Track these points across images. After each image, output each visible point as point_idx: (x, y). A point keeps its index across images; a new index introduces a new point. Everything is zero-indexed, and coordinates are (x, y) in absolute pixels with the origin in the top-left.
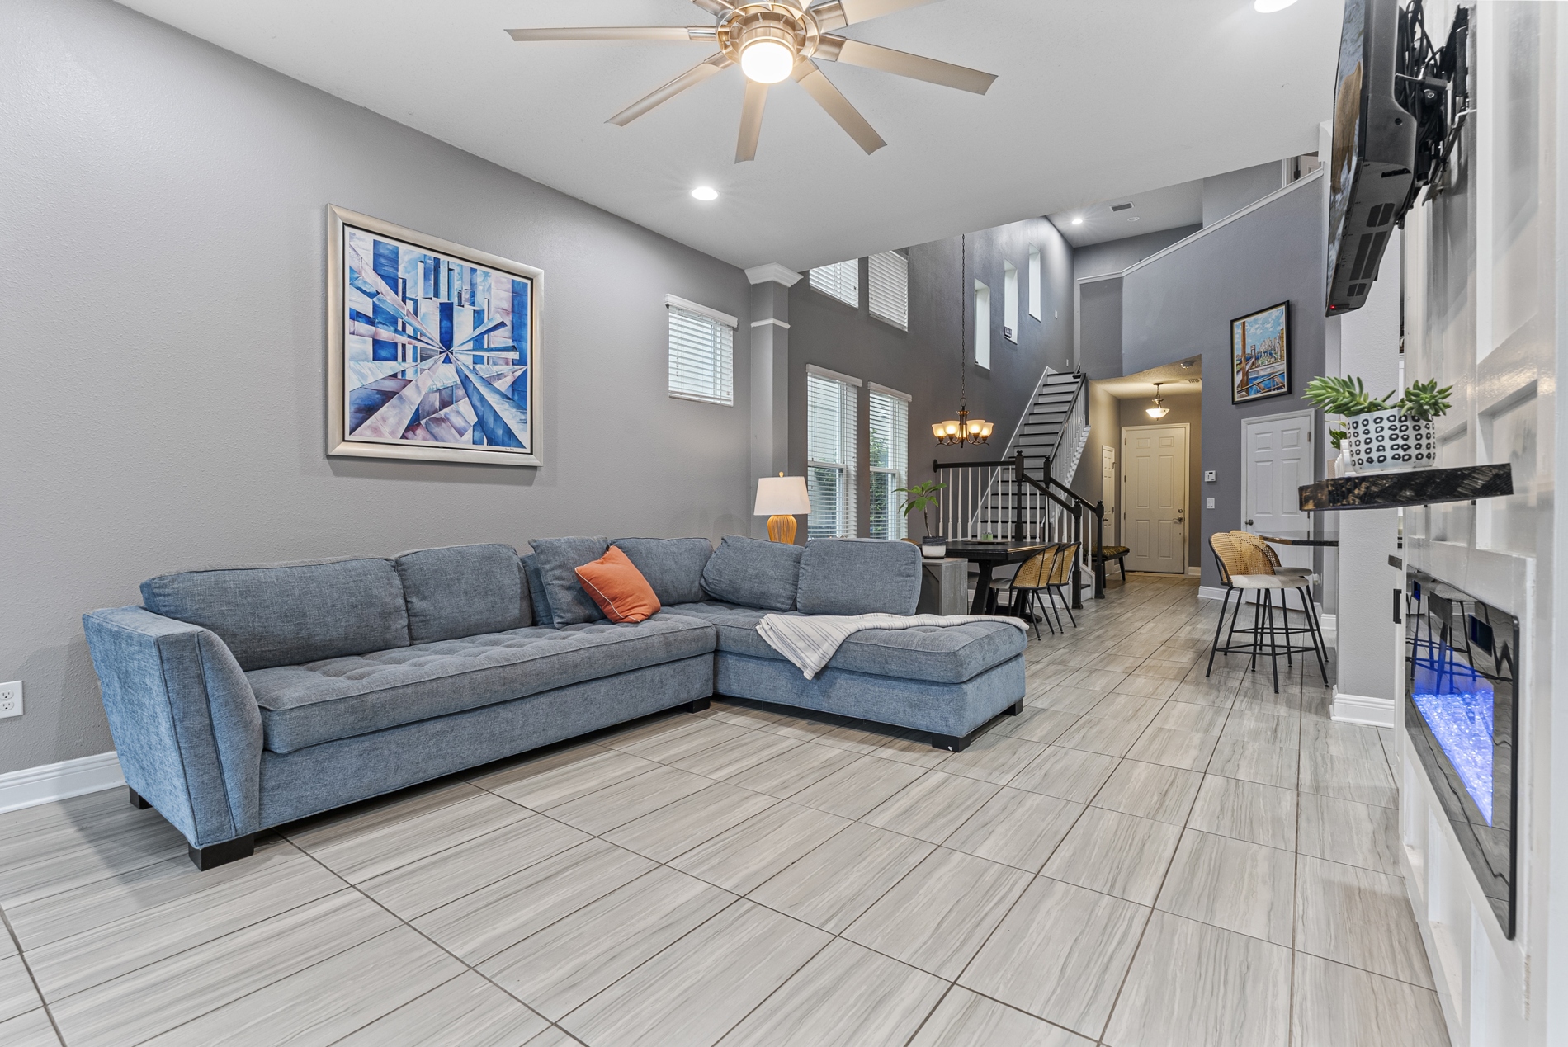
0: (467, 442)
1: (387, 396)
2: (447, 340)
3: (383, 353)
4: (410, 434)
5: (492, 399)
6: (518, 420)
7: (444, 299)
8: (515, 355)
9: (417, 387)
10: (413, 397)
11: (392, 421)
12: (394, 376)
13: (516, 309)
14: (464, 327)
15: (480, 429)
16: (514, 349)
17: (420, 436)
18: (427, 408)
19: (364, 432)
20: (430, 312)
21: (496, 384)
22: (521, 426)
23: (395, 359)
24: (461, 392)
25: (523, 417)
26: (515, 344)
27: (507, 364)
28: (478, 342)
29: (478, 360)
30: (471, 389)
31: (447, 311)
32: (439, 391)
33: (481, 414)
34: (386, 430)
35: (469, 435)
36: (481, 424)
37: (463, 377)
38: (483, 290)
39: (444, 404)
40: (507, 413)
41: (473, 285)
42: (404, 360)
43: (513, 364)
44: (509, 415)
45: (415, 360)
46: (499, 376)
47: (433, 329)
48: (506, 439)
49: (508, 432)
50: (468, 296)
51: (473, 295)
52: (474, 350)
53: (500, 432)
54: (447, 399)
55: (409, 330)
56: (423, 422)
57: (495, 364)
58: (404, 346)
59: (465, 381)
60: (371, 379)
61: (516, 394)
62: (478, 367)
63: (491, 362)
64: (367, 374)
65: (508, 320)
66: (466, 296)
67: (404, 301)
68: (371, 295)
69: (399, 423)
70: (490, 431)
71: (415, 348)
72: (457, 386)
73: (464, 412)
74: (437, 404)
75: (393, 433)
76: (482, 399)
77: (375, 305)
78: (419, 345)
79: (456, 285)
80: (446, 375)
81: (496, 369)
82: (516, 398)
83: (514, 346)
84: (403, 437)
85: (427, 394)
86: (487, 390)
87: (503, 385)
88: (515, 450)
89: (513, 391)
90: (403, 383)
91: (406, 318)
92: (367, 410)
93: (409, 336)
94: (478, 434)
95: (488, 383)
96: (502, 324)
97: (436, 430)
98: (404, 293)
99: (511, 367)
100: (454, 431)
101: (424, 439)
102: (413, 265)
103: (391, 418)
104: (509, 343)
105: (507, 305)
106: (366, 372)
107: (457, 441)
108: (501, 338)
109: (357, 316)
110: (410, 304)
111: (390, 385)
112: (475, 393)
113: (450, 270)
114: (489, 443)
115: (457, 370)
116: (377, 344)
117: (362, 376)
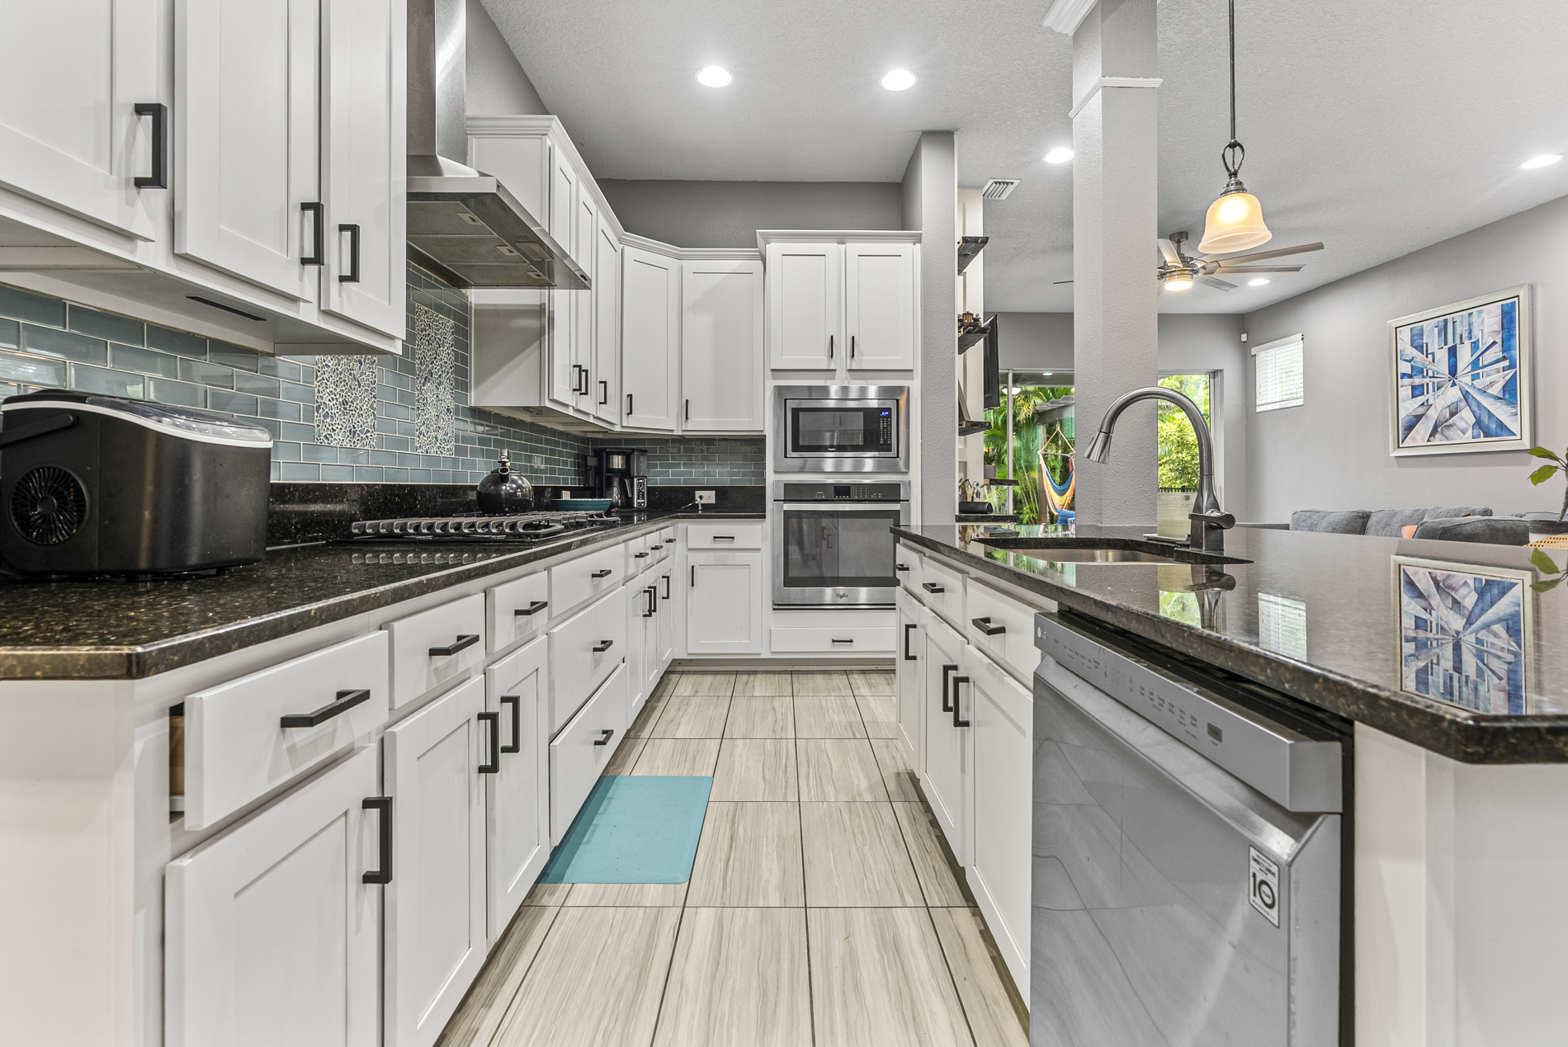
0: (1468, 438)
1: (1418, 418)
2: (1453, 371)
3: (1417, 392)
4: (1432, 438)
5: (1486, 402)
6: (1509, 414)
7: (1450, 344)
8: (1506, 363)
9: (1435, 407)
10: (1433, 414)
11: (1422, 432)
12: (1423, 404)
13: (1505, 326)
14: (1465, 357)
15: (1477, 427)
16: (1504, 358)
17: (1438, 439)
18: (1442, 420)
19: (1408, 442)
20: (1442, 356)
21: (1490, 391)
22: (1513, 418)
23: (1423, 394)
24: (1464, 403)
25: (1514, 410)
26: (1505, 354)
27: (1498, 372)
28: (1475, 364)
29: (1475, 377)
30: (1470, 400)
31: (1453, 352)
32: (1449, 406)
33: (1478, 415)
34: (1419, 438)
35: (1469, 433)
36: (1478, 423)
37: (1464, 392)
38: (1478, 325)
39: (1452, 415)
40: (1500, 410)
41: (1470, 325)
42: (1428, 393)
43: (1504, 370)
44: (1501, 412)
45: (1434, 391)
46: (1492, 384)
47: (1443, 367)
48: (1499, 431)
49: (1501, 425)
50: (1467, 334)
51: (1470, 332)
52: (1472, 371)
53: (1493, 426)
54: (1454, 410)
55: (1430, 374)
56: (1439, 429)
57: (1488, 376)
58: (1427, 384)
59: (1466, 395)
60: (1411, 410)
61: (1507, 393)
62: (1475, 382)
63: (1485, 375)
64: (1409, 407)
65: (1499, 341)
66: (1465, 335)
67: (1427, 357)
68: (1409, 361)
69: (1426, 433)
70: (1487, 427)
71: (1434, 383)
72: (1460, 401)
73: (1466, 417)
74: (1448, 416)
75: (1423, 439)
76: (1479, 404)
77: (1412, 366)
78: (1436, 380)
79: (1459, 331)
80: (1452, 394)
81: (1488, 380)
82: (1507, 396)
83: (1504, 357)
84: (1428, 441)
85: (1441, 411)
86: (1482, 397)
87: (1496, 390)
88: (1507, 438)
89: (1504, 392)
90: (1426, 407)
91: (1428, 367)
92: (1410, 428)
93: (1430, 377)
94: (1476, 431)
95: (1483, 392)
96: (1494, 343)
97: (1447, 432)
98: (1427, 351)
99: (1502, 373)
100: (1459, 432)
101: (1440, 440)
102: (1432, 331)
103: (1422, 430)
104: (1501, 355)
105: (1498, 327)
106: (1409, 406)
107: (1461, 438)
108: (1496, 353)
109: (1404, 375)
110: (1430, 356)
111: (1421, 411)
112: (1473, 402)
113: (1454, 322)
114: (1485, 436)
115: (1460, 389)
116: (1414, 388)
117: (1407, 409)
